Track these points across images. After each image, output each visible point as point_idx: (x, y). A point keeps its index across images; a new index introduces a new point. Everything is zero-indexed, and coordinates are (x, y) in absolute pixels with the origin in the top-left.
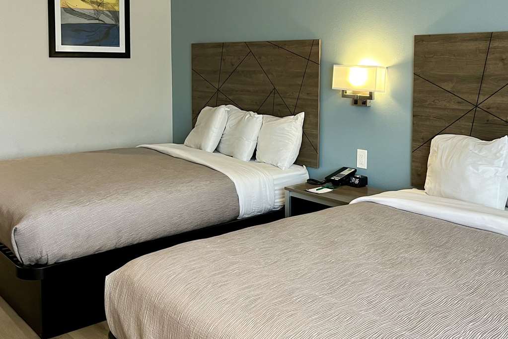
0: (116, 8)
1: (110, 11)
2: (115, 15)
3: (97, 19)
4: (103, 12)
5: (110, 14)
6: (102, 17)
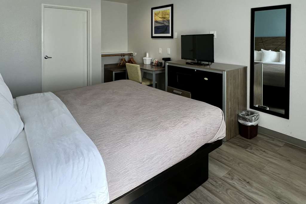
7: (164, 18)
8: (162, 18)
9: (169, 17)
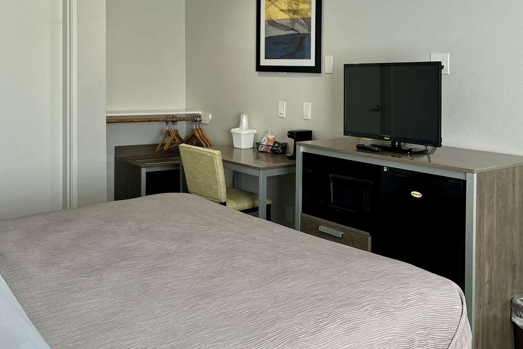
7: (295, 12)
8: (289, 11)
9: (310, 10)
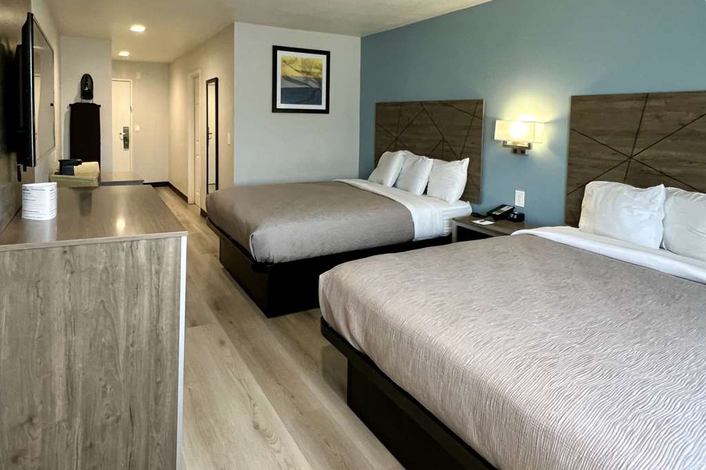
0: (320, 76)
1: (316, 79)
2: (319, 81)
3: (306, 85)
4: (310, 79)
5: (315, 80)
6: (310, 83)
